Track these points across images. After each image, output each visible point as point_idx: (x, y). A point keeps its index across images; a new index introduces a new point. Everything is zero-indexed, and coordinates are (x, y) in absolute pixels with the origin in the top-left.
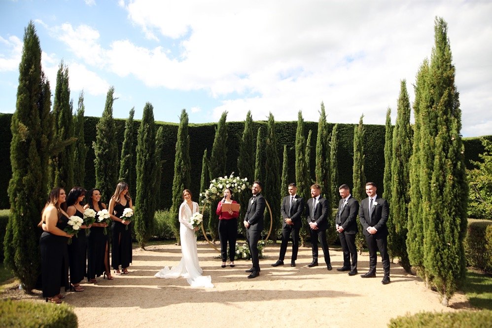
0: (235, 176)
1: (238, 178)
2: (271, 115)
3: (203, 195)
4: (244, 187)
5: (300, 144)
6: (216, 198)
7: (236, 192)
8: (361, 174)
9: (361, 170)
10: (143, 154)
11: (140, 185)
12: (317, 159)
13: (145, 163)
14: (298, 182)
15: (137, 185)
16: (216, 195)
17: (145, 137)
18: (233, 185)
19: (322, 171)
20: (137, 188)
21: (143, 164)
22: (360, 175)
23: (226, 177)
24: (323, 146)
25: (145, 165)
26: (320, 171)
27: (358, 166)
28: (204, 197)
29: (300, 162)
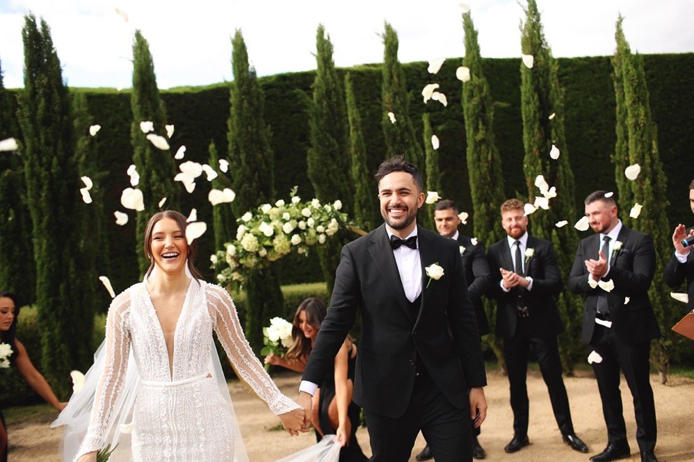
0: (305, 199)
1: (315, 203)
2: (388, 28)
3: (220, 258)
4: (333, 226)
5: (476, 100)
6: (257, 265)
7: (312, 242)
8: (651, 165)
9: (651, 155)
10: (40, 159)
11: (44, 246)
12: (526, 136)
13: (51, 183)
14: (480, 202)
15: (36, 247)
16: (257, 254)
17: (40, 112)
18: (302, 225)
20: (36, 256)
21: (45, 187)
22: (649, 169)
23: (280, 203)
24: (540, 99)
25: (50, 189)
27: (643, 143)
28: (223, 265)
29: (479, 148)
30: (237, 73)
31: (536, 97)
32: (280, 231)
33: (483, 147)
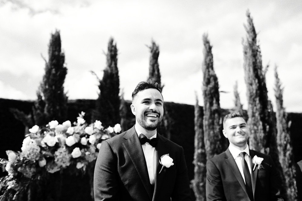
1: (98, 124)
2: (154, 44)
16: (37, 164)
18: (84, 141)
19: (264, 128)
23: (68, 123)
24: (259, 82)
26: (261, 127)
29: (213, 116)
30: (51, 52)
31: (257, 81)
32: (63, 145)
33: (216, 115)
